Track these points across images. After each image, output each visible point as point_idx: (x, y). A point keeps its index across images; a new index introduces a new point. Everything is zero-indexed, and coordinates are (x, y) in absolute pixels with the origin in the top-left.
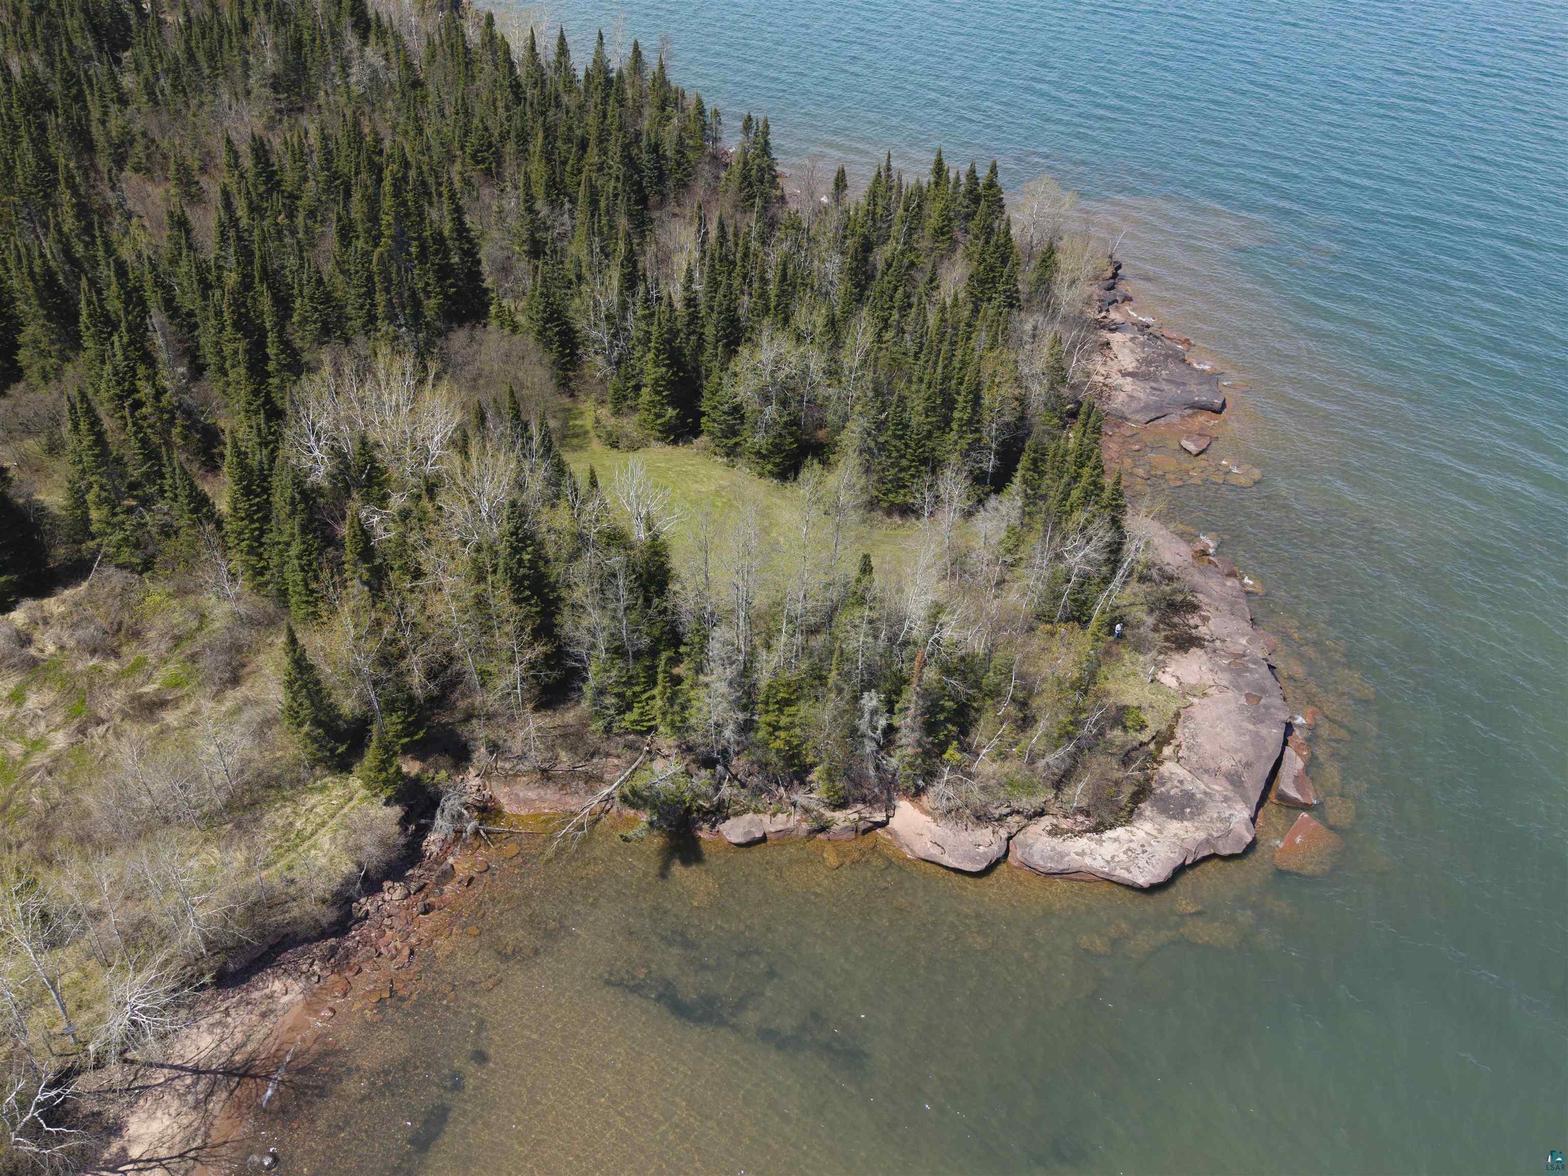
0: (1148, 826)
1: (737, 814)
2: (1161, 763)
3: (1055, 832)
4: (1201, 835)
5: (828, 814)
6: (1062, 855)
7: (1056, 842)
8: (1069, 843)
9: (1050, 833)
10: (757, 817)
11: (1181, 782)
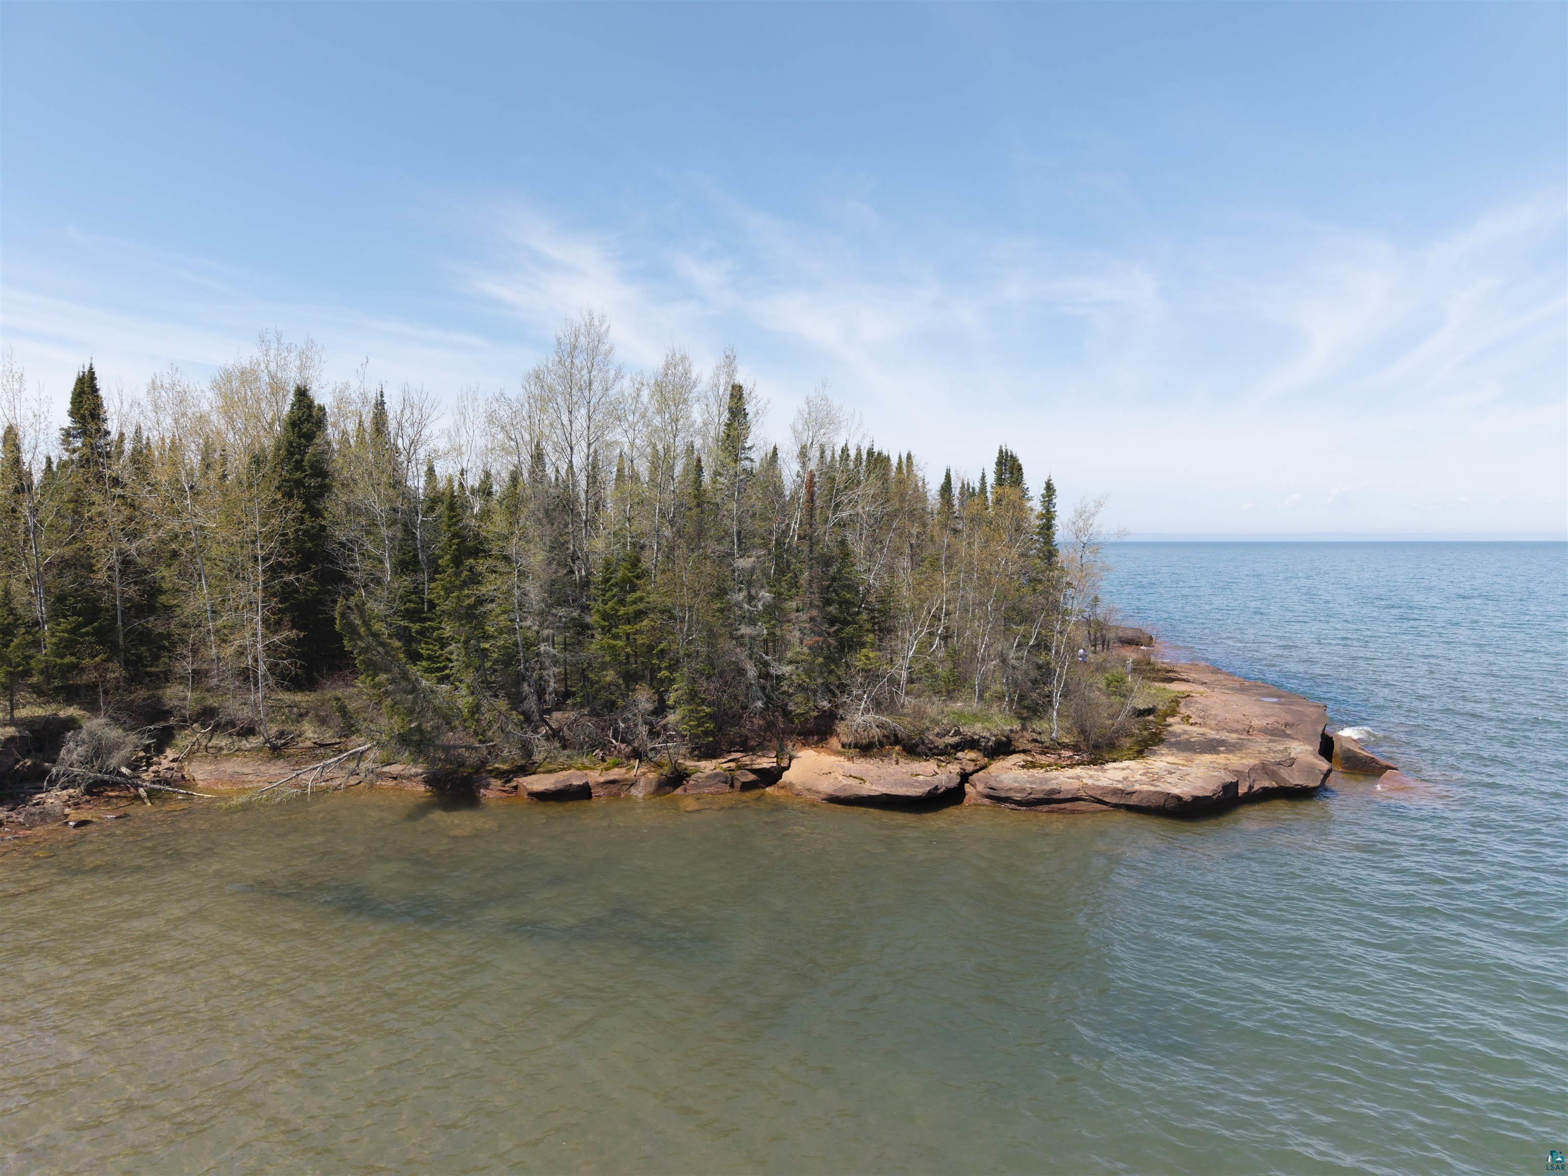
0: (1171, 759)
1: (550, 772)
2: (1170, 725)
3: (1032, 765)
4: (1253, 762)
5: (690, 763)
6: (1046, 781)
7: (1038, 773)
8: (1055, 773)
9: (1023, 767)
10: (579, 773)
11: (1203, 734)
